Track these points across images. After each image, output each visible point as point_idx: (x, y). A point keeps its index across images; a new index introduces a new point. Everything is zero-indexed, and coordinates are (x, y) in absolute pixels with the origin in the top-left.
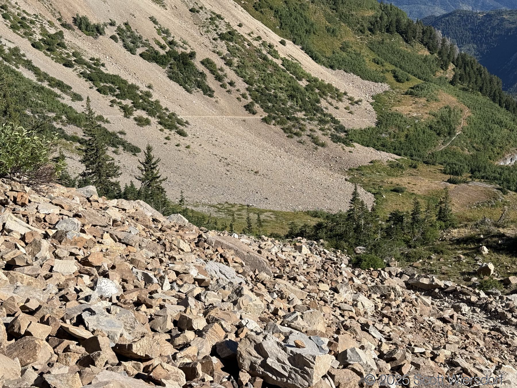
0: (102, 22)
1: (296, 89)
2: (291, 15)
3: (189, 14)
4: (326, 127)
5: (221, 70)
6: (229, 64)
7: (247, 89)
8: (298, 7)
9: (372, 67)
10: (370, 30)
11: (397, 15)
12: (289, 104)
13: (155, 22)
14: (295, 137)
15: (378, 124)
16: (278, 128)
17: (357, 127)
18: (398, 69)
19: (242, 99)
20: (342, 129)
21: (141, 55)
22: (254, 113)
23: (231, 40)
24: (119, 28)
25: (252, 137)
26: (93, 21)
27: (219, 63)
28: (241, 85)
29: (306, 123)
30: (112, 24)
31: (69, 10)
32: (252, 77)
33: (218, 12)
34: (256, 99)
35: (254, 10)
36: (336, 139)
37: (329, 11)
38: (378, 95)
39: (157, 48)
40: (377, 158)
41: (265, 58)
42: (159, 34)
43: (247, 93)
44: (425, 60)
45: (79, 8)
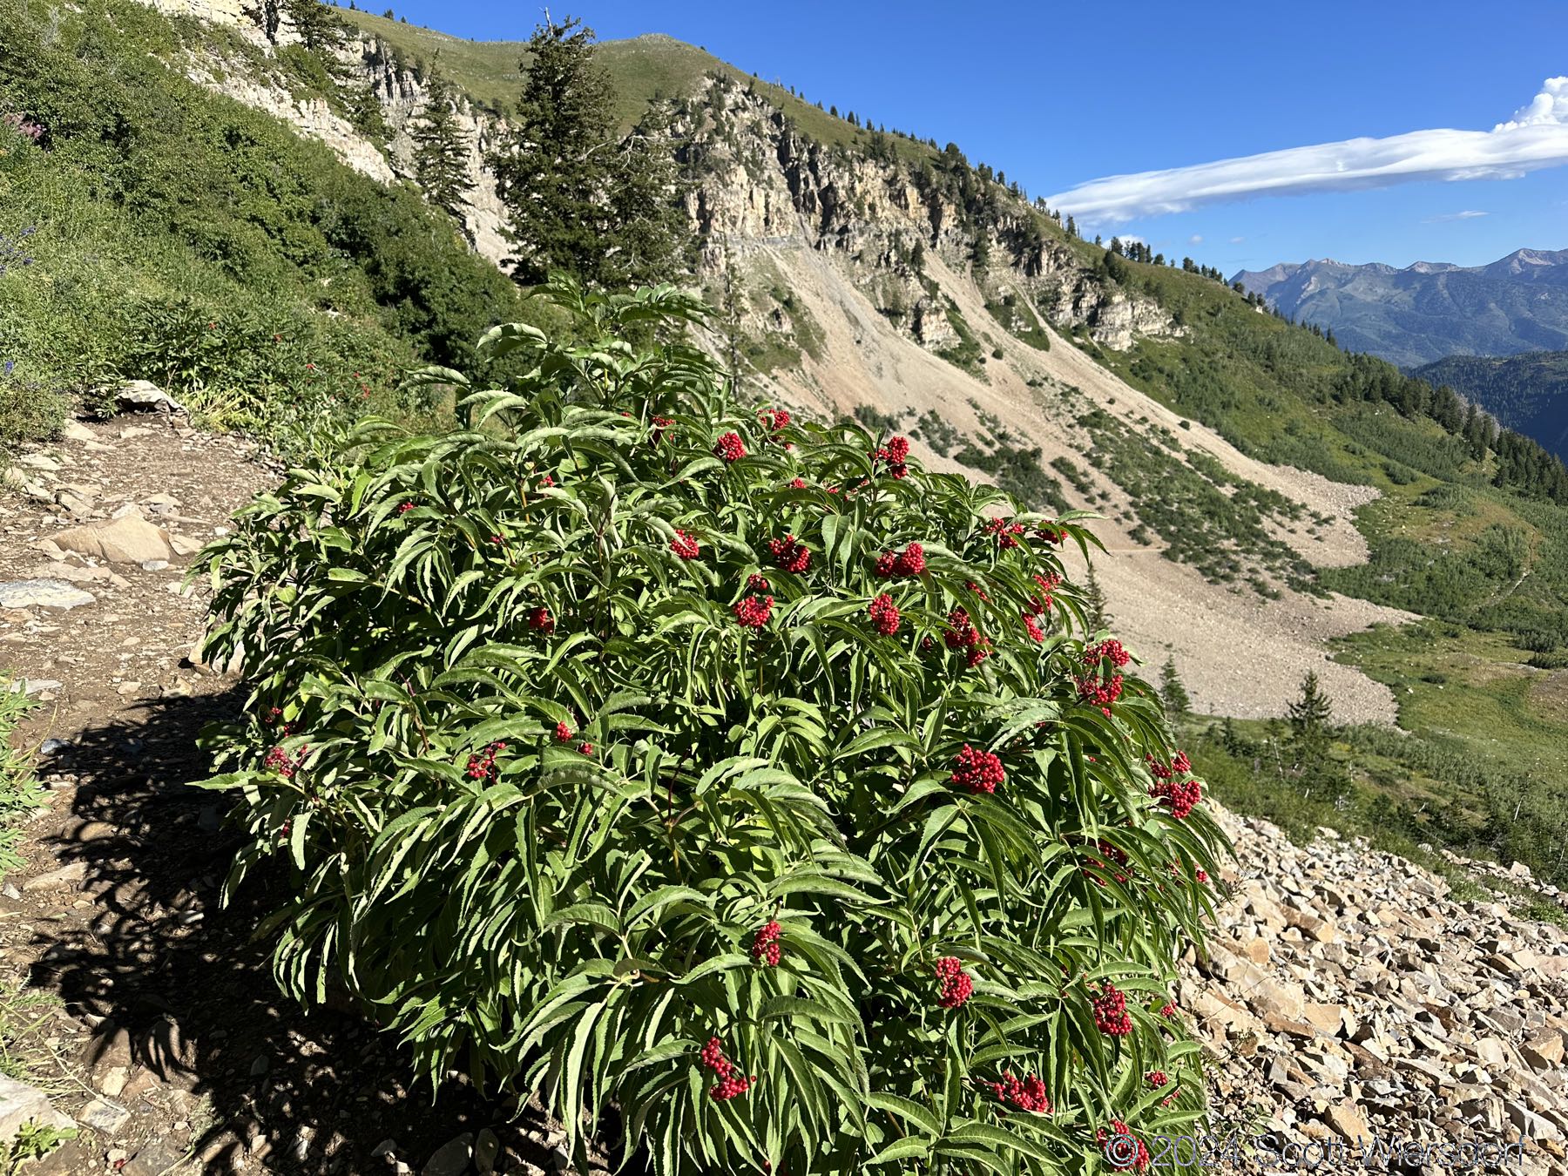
0: (895, 412)
1: (1216, 500)
2: (1195, 380)
3: (1026, 389)
4: (1278, 564)
5: (1085, 474)
6: (1097, 464)
7: (1131, 504)
8: (1206, 367)
9: (1344, 460)
10: (1335, 397)
11: (1382, 369)
12: (1206, 525)
13: (976, 407)
14: (1224, 583)
15: (1372, 558)
16: (1191, 567)
17: (1333, 565)
18: (1393, 462)
19: (1124, 521)
20: (1306, 567)
21: (956, 458)
22: (1146, 543)
23: (1098, 426)
24: (921, 420)
25: (1147, 584)
26: (883, 411)
27: (1081, 463)
28: (1121, 498)
29: (1240, 558)
30: (911, 413)
31: (848, 397)
32: (1137, 485)
33: (1073, 384)
34: (1147, 520)
35: (1131, 376)
36: (1299, 586)
37: (1258, 369)
38: (1363, 507)
39: (980, 445)
40: (1379, 619)
41: (1157, 452)
42: (983, 424)
43: (1132, 510)
44: (1441, 444)
45: (862, 394)
